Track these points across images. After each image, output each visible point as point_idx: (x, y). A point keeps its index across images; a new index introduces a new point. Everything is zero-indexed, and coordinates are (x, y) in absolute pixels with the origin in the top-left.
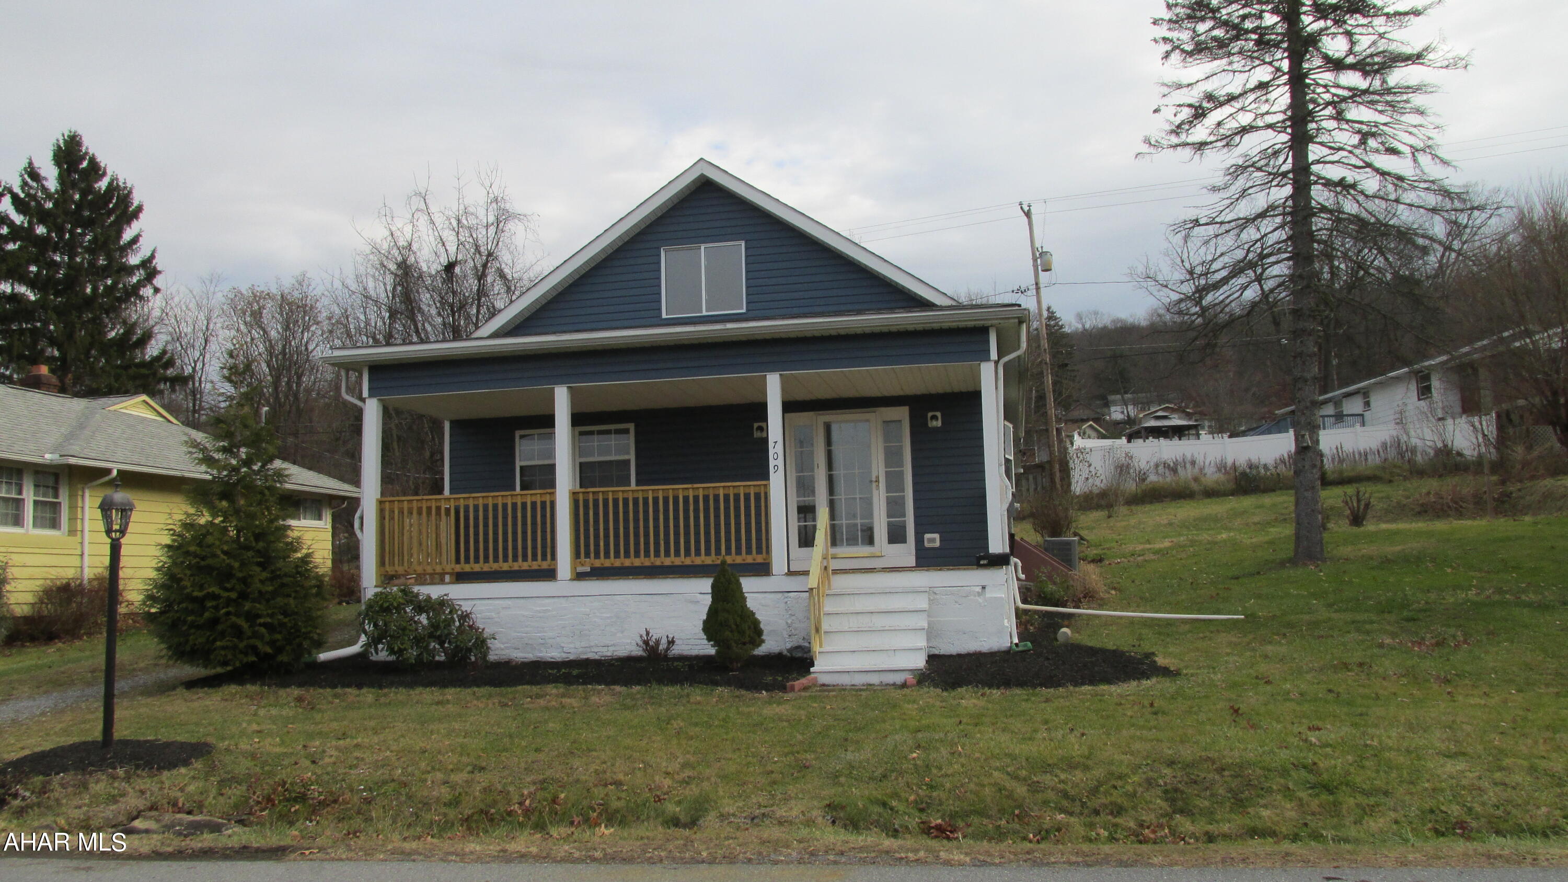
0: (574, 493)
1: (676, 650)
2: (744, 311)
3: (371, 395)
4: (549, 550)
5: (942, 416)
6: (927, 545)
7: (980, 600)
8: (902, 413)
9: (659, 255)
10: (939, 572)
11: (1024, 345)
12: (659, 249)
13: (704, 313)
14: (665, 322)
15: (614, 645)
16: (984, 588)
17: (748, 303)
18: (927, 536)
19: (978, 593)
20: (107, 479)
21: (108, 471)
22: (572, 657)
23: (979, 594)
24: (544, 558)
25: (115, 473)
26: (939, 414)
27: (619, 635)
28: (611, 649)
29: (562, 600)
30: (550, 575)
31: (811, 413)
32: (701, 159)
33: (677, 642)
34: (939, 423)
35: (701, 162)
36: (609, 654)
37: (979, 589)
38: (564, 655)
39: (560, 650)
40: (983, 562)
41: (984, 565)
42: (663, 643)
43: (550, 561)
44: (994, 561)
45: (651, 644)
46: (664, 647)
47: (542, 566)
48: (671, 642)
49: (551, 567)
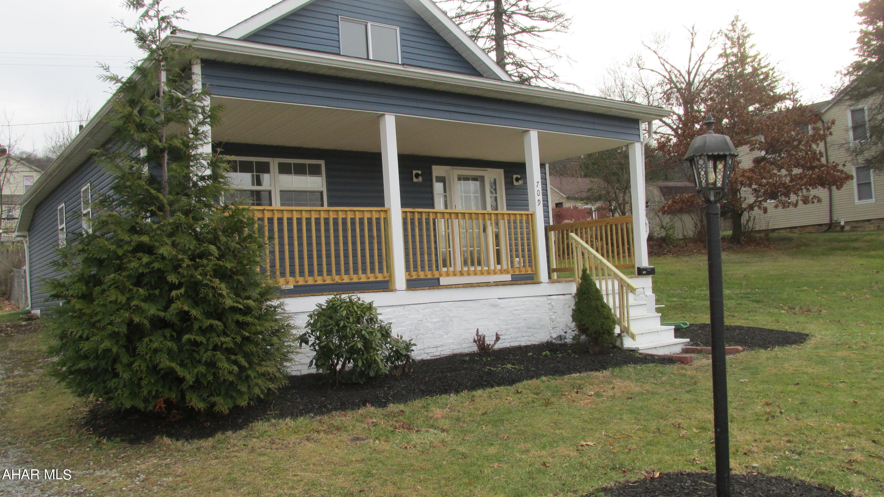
1: (499, 346)
4: (384, 263)
8: (499, 174)
9: (337, 22)
15: (442, 346)
24: (381, 270)
26: (519, 177)
27: (445, 336)
29: (399, 308)
30: (384, 286)
33: (502, 338)
34: (519, 183)
36: (438, 354)
40: (644, 272)
41: (644, 274)
42: (489, 341)
43: (386, 274)
44: (650, 272)
45: (480, 341)
46: (492, 343)
47: (380, 278)
48: (498, 338)
49: (386, 279)
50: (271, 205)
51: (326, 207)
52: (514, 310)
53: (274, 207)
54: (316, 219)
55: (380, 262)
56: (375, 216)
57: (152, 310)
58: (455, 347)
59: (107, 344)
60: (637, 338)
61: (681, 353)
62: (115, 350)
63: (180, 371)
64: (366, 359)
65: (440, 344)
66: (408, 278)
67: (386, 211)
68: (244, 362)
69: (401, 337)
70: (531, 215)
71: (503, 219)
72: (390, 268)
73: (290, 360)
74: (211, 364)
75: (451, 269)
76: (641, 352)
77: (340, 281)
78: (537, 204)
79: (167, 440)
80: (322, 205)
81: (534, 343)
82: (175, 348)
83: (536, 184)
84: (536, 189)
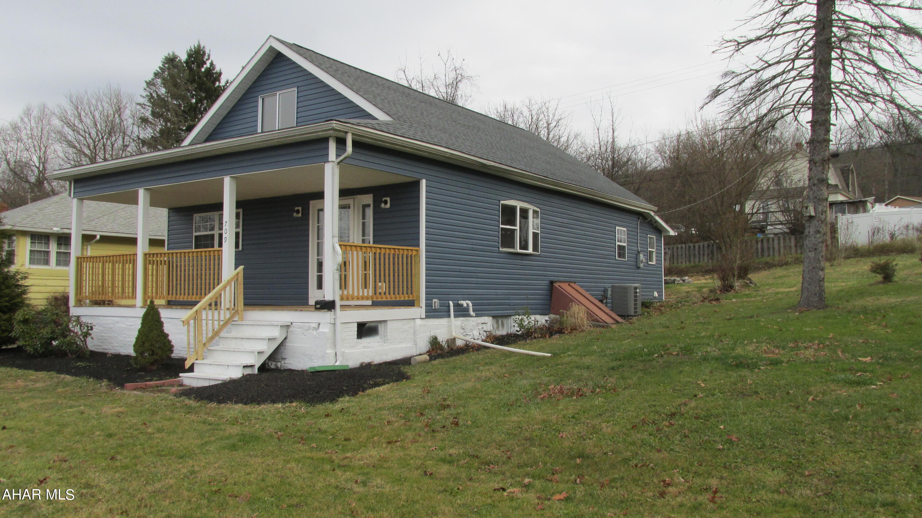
0: (146, 254)
3: (74, 197)
5: (390, 200)
7: (315, 333)
8: (368, 199)
9: (258, 101)
12: (257, 97)
16: (319, 324)
19: (314, 328)
20: (95, 240)
21: (94, 237)
23: (313, 330)
25: (98, 237)
26: (388, 199)
29: (138, 319)
34: (388, 206)
37: (316, 325)
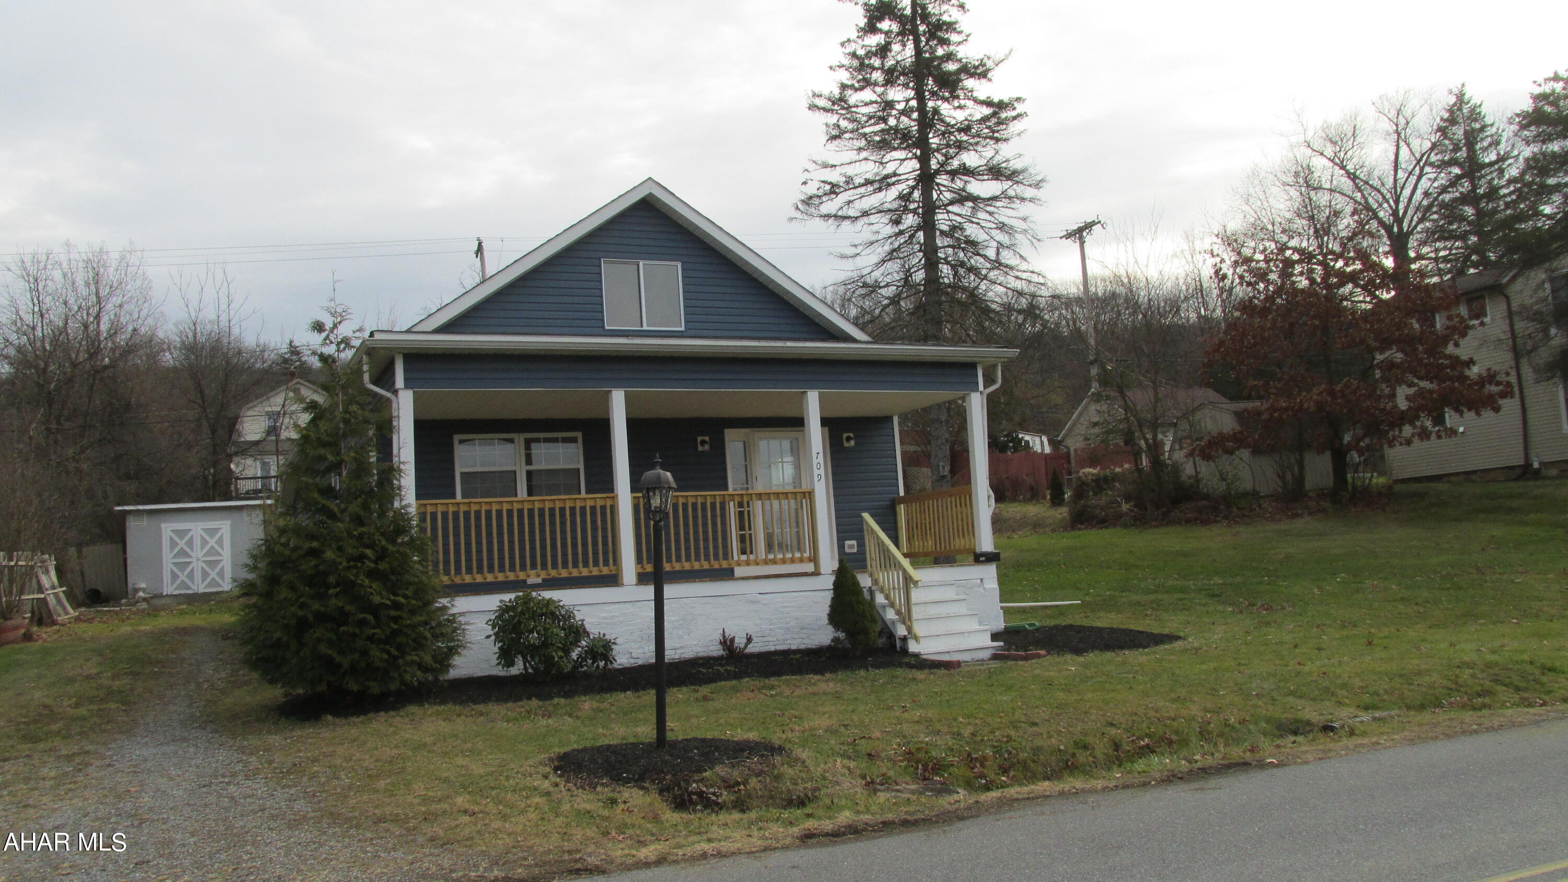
1: (753, 648)
2: (683, 329)
3: (407, 387)
4: (611, 555)
5: (855, 437)
6: (847, 550)
9: (600, 266)
10: (952, 569)
11: (1000, 381)
12: (600, 259)
13: (645, 328)
14: (608, 333)
15: (682, 647)
16: (981, 580)
17: (686, 322)
18: (848, 543)
19: (979, 584)
22: (640, 662)
23: (979, 587)
24: (606, 563)
26: (852, 436)
27: (686, 637)
28: (679, 651)
29: (627, 605)
30: (613, 580)
31: (747, 430)
32: (650, 178)
33: (755, 639)
35: (650, 182)
36: (677, 656)
37: (979, 581)
38: (632, 661)
39: (629, 656)
40: (982, 559)
41: (982, 562)
42: (740, 642)
43: (612, 566)
44: (990, 558)
45: (727, 643)
46: (742, 646)
47: (605, 571)
48: (749, 640)
49: (614, 572)
50: (516, 496)
51: (583, 494)
52: (782, 607)
53: (519, 498)
54: (570, 508)
55: (605, 553)
56: (600, 503)
57: (316, 606)
58: (699, 649)
59: (278, 635)
60: (922, 641)
61: (990, 659)
62: (285, 639)
63: (338, 659)
64: (544, 655)
65: (680, 645)
66: (641, 570)
67: (613, 498)
68: (395, 652)
69: (604, 635)
70: (810, 493)
71: (796, 499)
72: (617, 560)
73: (459, 654)
74: (365, 653)
75: (752, 557)
76: (924, 657)
77: (557, 576)
78: (816, 479)
79: (330, 718)
80: (580, 493)
81: (809, 646)
82: (334, 637)
83: (814, 456)
84: (815, 462)
